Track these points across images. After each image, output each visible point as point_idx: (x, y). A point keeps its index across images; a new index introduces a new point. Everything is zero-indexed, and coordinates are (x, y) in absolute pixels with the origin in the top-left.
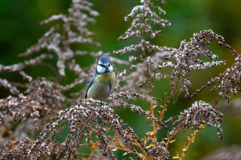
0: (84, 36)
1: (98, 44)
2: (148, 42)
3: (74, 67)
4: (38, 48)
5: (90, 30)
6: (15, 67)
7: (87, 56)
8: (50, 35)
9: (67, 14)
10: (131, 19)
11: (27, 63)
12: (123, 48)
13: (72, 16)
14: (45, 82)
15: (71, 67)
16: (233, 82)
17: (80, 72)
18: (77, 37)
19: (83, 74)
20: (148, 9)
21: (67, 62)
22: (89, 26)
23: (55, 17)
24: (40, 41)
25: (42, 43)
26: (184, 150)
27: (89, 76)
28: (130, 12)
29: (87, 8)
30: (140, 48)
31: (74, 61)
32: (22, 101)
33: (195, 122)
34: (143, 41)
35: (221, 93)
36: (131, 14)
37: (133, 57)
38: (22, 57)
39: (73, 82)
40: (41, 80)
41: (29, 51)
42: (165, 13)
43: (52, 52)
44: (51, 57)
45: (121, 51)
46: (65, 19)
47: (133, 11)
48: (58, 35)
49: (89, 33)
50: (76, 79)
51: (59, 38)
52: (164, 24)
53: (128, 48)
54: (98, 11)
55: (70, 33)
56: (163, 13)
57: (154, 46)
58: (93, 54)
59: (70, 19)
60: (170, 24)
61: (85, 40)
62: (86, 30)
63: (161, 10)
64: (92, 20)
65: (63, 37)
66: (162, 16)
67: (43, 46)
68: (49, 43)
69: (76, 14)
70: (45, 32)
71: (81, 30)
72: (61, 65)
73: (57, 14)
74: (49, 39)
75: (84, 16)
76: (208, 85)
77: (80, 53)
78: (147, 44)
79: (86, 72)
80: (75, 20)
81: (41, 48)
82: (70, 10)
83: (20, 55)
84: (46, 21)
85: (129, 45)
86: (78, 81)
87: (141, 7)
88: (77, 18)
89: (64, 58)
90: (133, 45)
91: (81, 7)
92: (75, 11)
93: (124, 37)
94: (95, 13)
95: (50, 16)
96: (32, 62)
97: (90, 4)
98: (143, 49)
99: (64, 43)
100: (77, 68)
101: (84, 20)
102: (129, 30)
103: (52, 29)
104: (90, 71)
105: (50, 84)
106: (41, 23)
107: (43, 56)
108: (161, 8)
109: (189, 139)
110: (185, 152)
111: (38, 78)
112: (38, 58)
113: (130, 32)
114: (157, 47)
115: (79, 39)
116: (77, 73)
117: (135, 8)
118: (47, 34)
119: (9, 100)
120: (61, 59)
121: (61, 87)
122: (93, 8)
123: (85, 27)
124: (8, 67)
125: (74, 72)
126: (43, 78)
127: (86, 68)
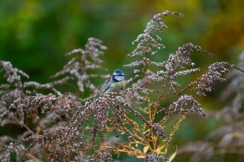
0: (96, 63)
1: (106, 70)
2: (148, 59)
3: (89, 86)
4: (63, 72)
5: (101, 59)
6: (48, 86)
7: (99, 78)
8: (72, 63)
9: (84, 48)
10: (136, 43)
11: (56, 83)
12: (130, 63)
13: (88, 50)
14: (70, 96)
15: (87, 86)
16: (207, 83)
17: (94, 89)
18: (91, 65)
19: (97, 91)
20: (149, 36)
21: (85, 82)
22: (100, 57)
23: (76, 51)
24: (65, 67)
25: (66, 69)
26: (171, 135)
27: (101, 92)
28: (136, 38)
29: (98, 44)
30: (143, 63)
31: (89, 81)
32: (59, 97)
33: (182, 109)
34: (144, 58)
35: (198, 93)
36: (137, 40)
37: (137, 70)
38: (52, 79)
39: (89, 96)
40: (68, 94)
41: (58, 74)
42: (161, 40)
43: (74, 75)
44: (73, 78)
45: (129, 65)
46: (83, 52)
47: (138, 37)
48: (78, 63)
49: (100, 61)
50: (91, 94)
51: (79, 65)
52: (159, 48)
53: (134, 63)
54: (106, 45)
55: (87, 62)
56: (159, 39)
57: (152, 62)
58: (102, 76)
59: (87, 52)
60: (164, 47)
61: (97, 67)
62: (98, 59)
63: (159, 38)
64: (101, 52)
65: (82, 65)
66: (159, 42)
67: (67, 71)
68: (71, 69)
69: (90, 48)
70: (69, 61)
71: (95, 59)
72: (80, 84)
73: (77, 48)
74: (72, 66)
75: (96, 50)
76: (189, 87)
77: (93, 75)
78: (148, 61)
79: (99, 89)
80: (90, 52)
81: (66, 72)
82: (86, 46)
83: (51, 77)
84: (69, 54)
85: (134, 61)
86: (93, 95)
87: (145, 35)
88: (91, 51)
89: (82, 79)
90: (137, 61)
91: (94, 43)
92: (90, 46)
93: (131, 55)
94: (104, 48)
95: (72, 50)
96: (60, 82)
97: (100, 41)
98: (144, 64)
99: (82, 68)
100: (92, 86)
101: (97, 53)
102: (135, 50)
103: (74, 59)
104: (101, 89)
105: (74, 97)
106: (66, 55)
107: (67, 78)
108: (159, 36)
109: (175, 127)
110: (172, 136)
111: (66, 93)
112: (64, 79)
113: (136, 52)
114: (155, 63)
115: (93, 66)
116: (91, 90)
117: (139, 36)
118: (70, 63)
119: (50, 96)
120: (80, 80)
121: (82, 100)
122: (103, 44)
123: (97, 57)
124: (44, 85)
125: (89, 89)
126: (69, 93)
127: (98, 87)
